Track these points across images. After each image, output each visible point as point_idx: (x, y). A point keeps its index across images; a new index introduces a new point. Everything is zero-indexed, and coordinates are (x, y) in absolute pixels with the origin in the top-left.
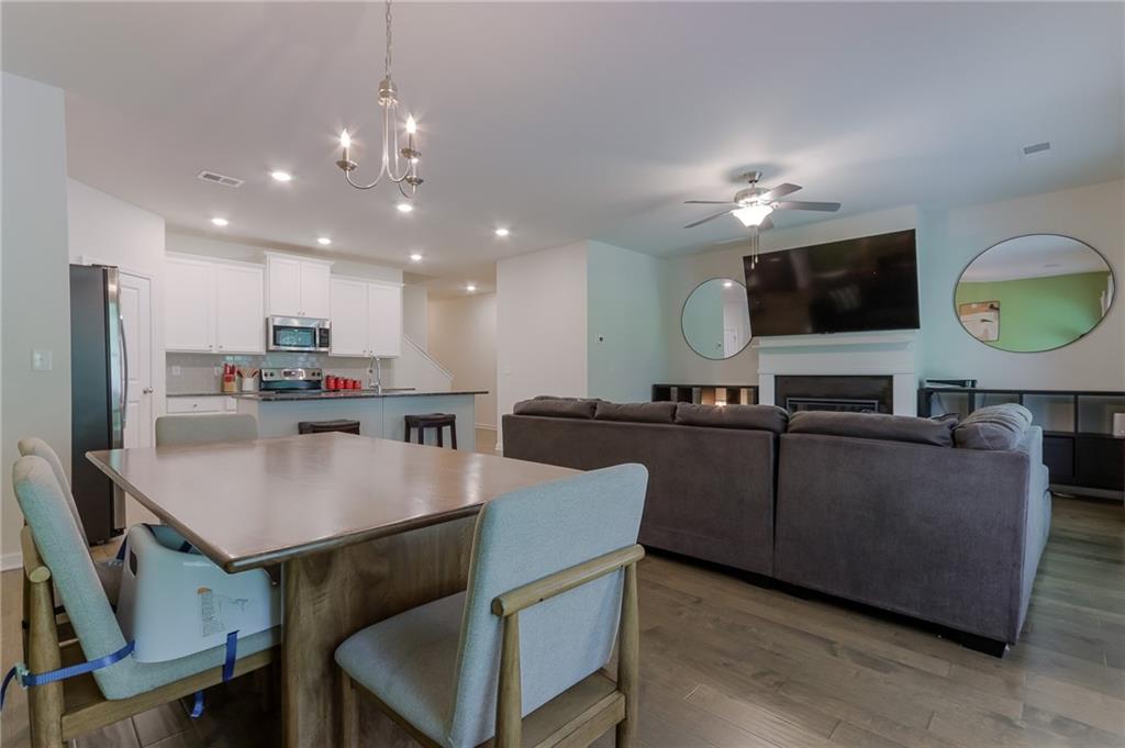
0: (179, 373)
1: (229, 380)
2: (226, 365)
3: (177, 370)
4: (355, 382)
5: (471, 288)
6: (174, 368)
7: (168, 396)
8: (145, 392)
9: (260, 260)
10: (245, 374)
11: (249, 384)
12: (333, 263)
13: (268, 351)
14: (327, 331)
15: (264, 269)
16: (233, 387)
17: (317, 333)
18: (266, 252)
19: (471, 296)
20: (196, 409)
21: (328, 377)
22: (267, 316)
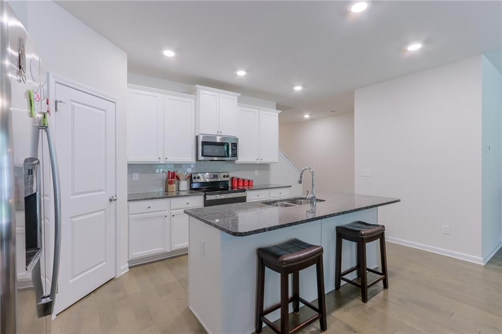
0: (137, 178)
1: (171, 183)
2: (169, 172)
3: (136, 176)
4: (249, 181)
5: (307, 116)
6: (134, 175)
7: (129, 201)
8: (111, 200)
9: (192, 92)
10: (181, 178)
11: (184, 185)
12: (239, 95)
13: (197, 159)
14: (235, 145)
15: (195, 99)
16: (173, 187)
17: (230, 147)
18: (198, 86)
19: (307, 121)
20: (150, 210)
21: (233, 178)
22: (198, 134)
